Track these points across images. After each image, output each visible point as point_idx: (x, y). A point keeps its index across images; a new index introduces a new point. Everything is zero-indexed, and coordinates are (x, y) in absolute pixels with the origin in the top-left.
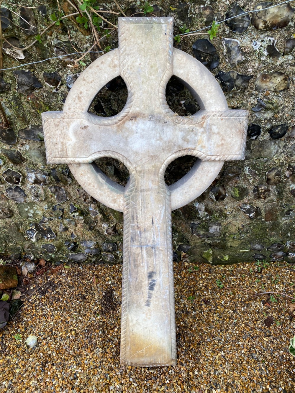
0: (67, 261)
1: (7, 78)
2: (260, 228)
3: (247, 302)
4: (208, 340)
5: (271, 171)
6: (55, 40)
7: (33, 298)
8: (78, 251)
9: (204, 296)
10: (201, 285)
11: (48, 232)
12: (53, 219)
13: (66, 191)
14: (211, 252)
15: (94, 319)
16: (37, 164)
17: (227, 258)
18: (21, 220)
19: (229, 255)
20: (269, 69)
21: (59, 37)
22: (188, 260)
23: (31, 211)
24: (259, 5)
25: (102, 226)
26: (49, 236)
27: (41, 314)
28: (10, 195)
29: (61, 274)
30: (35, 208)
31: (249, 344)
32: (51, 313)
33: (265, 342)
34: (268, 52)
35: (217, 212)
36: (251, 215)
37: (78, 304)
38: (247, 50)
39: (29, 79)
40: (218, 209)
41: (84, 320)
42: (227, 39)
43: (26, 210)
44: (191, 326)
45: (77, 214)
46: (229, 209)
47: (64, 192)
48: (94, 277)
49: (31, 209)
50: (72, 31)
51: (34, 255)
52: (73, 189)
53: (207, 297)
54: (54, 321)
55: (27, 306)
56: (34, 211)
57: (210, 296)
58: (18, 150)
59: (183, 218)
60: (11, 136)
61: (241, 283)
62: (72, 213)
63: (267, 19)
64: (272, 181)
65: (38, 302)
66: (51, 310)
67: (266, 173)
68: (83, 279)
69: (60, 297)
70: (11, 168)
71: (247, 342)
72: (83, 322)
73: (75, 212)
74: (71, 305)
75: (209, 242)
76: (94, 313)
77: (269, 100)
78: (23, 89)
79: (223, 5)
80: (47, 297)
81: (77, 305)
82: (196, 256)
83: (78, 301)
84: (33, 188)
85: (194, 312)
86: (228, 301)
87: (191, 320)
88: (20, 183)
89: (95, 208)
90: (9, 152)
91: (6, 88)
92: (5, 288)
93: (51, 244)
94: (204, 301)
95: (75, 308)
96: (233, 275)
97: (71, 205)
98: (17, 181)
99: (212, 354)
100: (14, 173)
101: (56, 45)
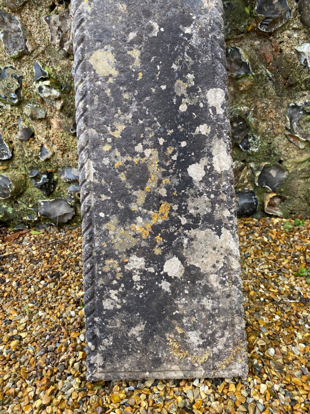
0: (36, 219)
8: (57, 196)
13: (24, 27)
15: (73, 313)
22: (279, 213)
29: (21, 242)
37: (41, 286)
41: (48, 316)
45: (47, 83)
47: (19, 26)
52: (38, 18)
59: (271, 90)
62: (38, 81)
68: (62, 248)
72: (44, 320)
73: (44, 79)
74: (26, 289)
76: (75, 303)
81: (39, 289)
82: (297, 201)
83: (43, 282)
93: (3, 174)
95: (34, 295)
97: (36, 66)
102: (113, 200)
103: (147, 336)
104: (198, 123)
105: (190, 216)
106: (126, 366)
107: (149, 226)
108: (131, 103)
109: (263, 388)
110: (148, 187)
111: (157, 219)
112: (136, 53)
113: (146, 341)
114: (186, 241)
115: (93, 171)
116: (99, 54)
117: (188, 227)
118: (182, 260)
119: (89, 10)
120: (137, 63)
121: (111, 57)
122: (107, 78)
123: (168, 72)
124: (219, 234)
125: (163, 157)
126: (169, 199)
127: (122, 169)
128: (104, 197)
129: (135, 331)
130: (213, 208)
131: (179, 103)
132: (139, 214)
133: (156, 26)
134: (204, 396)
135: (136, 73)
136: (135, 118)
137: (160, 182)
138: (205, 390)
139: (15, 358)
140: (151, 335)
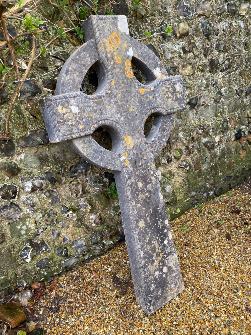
0: (61, 272)
1: (8, 89)
2: (193, 177)
3: (209, 233)
4: (208, 266)
5: (193, 131)
6: (53, 51)
7: (49, 320)
8: (70, 256)
9: (182, 242)
10: (175, 236)
11: (42, 245)
12: (46, 228)
14: (169, 210)
15: (120, 301)
16: (31, 172)
17: (179, 211)
18: (13, 242)
19: (179, 208)
20: (184, 62)
21: (56, 48)
23: (24, 228)
24: (175, 22)
25: (89, 219)
26: (44, 249)
27: (69, 327)
28: (4, 214)
29: (61, 286)
30: (27, 223)
31: (231, 254)
32: (78, 322)
33: (237, 249)
34: (183, 51)
35: (168, 173)
36: (188, 168)
37: (96, 299)
38: (172, 50)
39: (31, 86)
40: (168, 171)
41: (112, 308)
42: (162, 44)
43: (19, 227)
44: (191, 264)
46: (174, 169)
48: (93, 272)
49: (23, 225)
50: (64, 44)
51: (26, 281)
52: (64, 188)
53: (184, 241)
54: (86, 325)
55: (49, 330)
56: (27, 226)
57: (186, 240)
58: (14, 161)
60: (10, 146)
61: (197, 223)
63: (180, 31)
64: (195, 139)
65: (58, 320)
66: (76, 319)
67: (190, 134)
68: (84, 279)
69: (74, 304)
70: (6, 182)
71: (228, 254)
74: (91, 304)
75: (167, 201)
76: (116, 298)
77: (186, 82)
78: (24, 96)
79: (158, 23)
80: (63, 311)
83: (95, 297)
84: (28, 199)
85: (185, 255)
86: (198, 237)
87: (187, 261)
88: (17, 197)
89: (84, 201)
90: (6, 165)
91: (8, 98)
92: (16, 325)
93: (45, 258)
94: (185, 245)
95: (97, 304)
96: (188, 221)
97: (63, 206)
98: (14, 195)
99: (218, 273)
100: (10, 187)
101: (54, 54)
102: (149, 259)
103: (162, 293)
104: (164, 230)
105: (167, 254)
106: (159, 304)
107: (158, 262)
108: (149, 231)
109: (189, 289)
110: (156, 252)
111: (159, 258)
112: (148, 219)
113: (162, 294)
114: (167, 261)
115: (143, 253)
116: (140, 222)
117: (166, 257)
118: (167, 266)
119: (137, 212)
120: (149, 221)
121: (143, 222)
122: (143, 228)
123: (156, 220)
124: (173, 255)
125: (158, 242)
126: (161, 252)
127: (149, 250)
128: (146, 259)
129: (159, 293)
130: (171, 249)
131: (160, 227)
132: (155, 259)
133: (151, 210)
134: (179, 300)
135: (149, 224)
136: (151, 235)
137: (159, 248)
138: (178, 299)
139: (118, 326)
140: (163, 291)
